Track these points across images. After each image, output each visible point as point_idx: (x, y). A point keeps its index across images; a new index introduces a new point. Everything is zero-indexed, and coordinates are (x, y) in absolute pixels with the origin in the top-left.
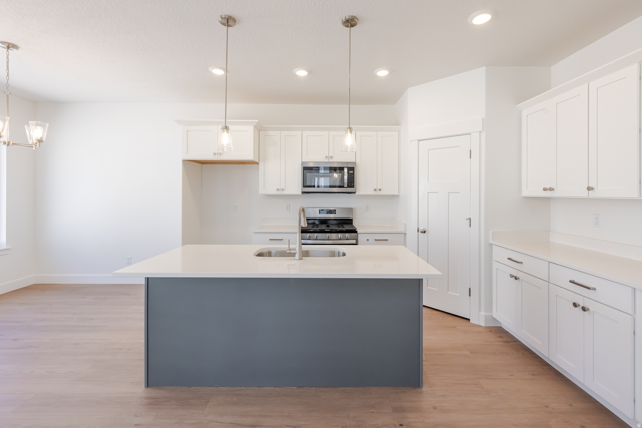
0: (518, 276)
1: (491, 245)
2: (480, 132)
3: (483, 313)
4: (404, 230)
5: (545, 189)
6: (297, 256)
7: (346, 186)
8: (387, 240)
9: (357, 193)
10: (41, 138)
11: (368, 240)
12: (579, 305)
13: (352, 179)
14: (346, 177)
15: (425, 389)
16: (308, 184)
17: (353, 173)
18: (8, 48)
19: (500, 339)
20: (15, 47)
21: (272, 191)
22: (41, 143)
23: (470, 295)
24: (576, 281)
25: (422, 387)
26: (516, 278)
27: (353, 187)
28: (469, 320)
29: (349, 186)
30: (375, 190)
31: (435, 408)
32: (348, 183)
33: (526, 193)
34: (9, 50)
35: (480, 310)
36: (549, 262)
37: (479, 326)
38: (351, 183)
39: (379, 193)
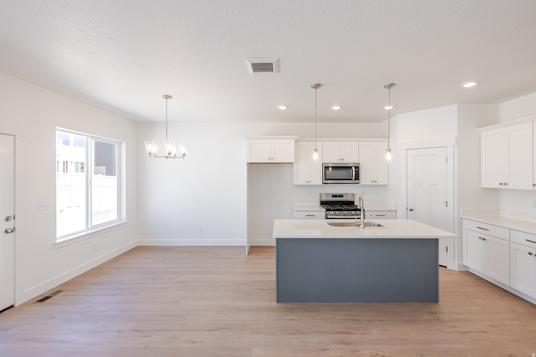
0: (485, 238)
1: (462, 218)
2: (454, 146)
3: (456, 262)
4: (395, 209)
5: (501, 184)
6: (362, 226)
7: (353, 179)
8: (384, 215)
9: (360, 184)
10: (184, 153)
11: (371, 215)
12: (533, 254)
13: (357, 174)
14: (354, 173)
15: (440, 303)
16: (327, 178)
17: (358, 170)
18: (167, 98)
19: (472, 278)
20: (170, 97)
21: (303, 182)
22: (184, 156)
23: (447, 251)
24: (530, 240)
25: (439, 302)
26: (484, 239)
27: (358, 179)
28: (446, 267)
29: (355, 179)
30: (373, 181)
31: (452, 312)
32: (355, 177)
33: (484, 185)
34: (167, 100)
35: (454, 260)
36: (510, 229)
37: (454, 271)
38: (357, 178)
39: (374, 183)
